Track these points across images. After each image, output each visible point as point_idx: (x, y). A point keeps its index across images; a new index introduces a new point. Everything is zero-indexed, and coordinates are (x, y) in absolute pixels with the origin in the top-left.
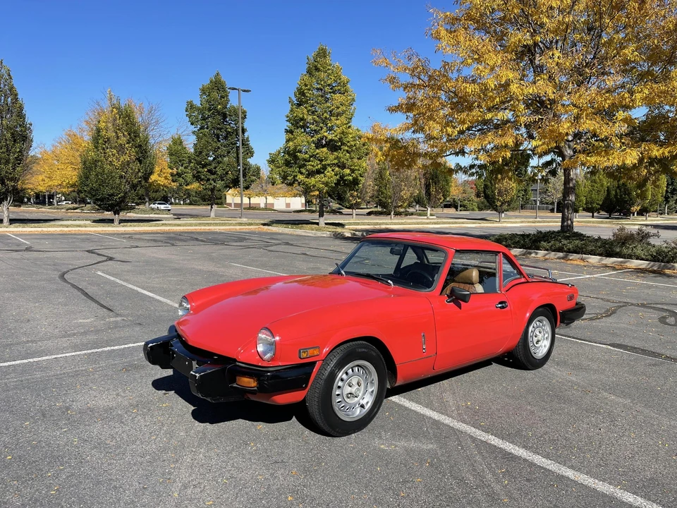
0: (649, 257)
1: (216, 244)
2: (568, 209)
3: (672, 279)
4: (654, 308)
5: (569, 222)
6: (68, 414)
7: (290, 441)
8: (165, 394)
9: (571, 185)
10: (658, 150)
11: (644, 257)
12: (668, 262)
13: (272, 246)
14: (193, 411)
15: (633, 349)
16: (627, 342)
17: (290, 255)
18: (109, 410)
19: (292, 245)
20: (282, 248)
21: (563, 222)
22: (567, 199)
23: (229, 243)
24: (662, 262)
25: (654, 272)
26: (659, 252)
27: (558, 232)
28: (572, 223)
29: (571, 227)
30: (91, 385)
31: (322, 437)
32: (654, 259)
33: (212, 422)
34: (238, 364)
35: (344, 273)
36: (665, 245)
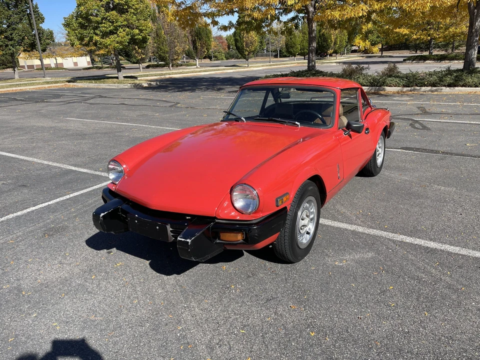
0: (369, 84)
1: (37, 102)
2: (312, 53)
3: (389, 98)
4: (399, 118)
5: (313, 63)
6: (23, 296)
7: (261, 275)
8: (109, 253)
9: (314, 35)
10: (377, 5)
11: (365, 84)
12: (380, 86)
13: (88, 99)
14: (150, 264)
15: (417, 150)
16: (409, 145)
17: (112, 106)
18: (65, 281)
19: (105, 97)
20: (99, 100)
21: (309, 63)
22: (311, 45)
23: (48, 100)
24: (377, 86)
25: (374, 93)
26: (374, 79)
27: (306, 71)
28: (315, 63)
29: (314, 66)
30: (24, 258)
31: (284, 265)
32: (372, 85)
33: (179, 273)
34: (217, 221)
35: (244, 120)
36: (376, 74)
